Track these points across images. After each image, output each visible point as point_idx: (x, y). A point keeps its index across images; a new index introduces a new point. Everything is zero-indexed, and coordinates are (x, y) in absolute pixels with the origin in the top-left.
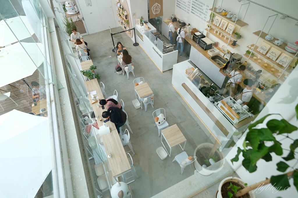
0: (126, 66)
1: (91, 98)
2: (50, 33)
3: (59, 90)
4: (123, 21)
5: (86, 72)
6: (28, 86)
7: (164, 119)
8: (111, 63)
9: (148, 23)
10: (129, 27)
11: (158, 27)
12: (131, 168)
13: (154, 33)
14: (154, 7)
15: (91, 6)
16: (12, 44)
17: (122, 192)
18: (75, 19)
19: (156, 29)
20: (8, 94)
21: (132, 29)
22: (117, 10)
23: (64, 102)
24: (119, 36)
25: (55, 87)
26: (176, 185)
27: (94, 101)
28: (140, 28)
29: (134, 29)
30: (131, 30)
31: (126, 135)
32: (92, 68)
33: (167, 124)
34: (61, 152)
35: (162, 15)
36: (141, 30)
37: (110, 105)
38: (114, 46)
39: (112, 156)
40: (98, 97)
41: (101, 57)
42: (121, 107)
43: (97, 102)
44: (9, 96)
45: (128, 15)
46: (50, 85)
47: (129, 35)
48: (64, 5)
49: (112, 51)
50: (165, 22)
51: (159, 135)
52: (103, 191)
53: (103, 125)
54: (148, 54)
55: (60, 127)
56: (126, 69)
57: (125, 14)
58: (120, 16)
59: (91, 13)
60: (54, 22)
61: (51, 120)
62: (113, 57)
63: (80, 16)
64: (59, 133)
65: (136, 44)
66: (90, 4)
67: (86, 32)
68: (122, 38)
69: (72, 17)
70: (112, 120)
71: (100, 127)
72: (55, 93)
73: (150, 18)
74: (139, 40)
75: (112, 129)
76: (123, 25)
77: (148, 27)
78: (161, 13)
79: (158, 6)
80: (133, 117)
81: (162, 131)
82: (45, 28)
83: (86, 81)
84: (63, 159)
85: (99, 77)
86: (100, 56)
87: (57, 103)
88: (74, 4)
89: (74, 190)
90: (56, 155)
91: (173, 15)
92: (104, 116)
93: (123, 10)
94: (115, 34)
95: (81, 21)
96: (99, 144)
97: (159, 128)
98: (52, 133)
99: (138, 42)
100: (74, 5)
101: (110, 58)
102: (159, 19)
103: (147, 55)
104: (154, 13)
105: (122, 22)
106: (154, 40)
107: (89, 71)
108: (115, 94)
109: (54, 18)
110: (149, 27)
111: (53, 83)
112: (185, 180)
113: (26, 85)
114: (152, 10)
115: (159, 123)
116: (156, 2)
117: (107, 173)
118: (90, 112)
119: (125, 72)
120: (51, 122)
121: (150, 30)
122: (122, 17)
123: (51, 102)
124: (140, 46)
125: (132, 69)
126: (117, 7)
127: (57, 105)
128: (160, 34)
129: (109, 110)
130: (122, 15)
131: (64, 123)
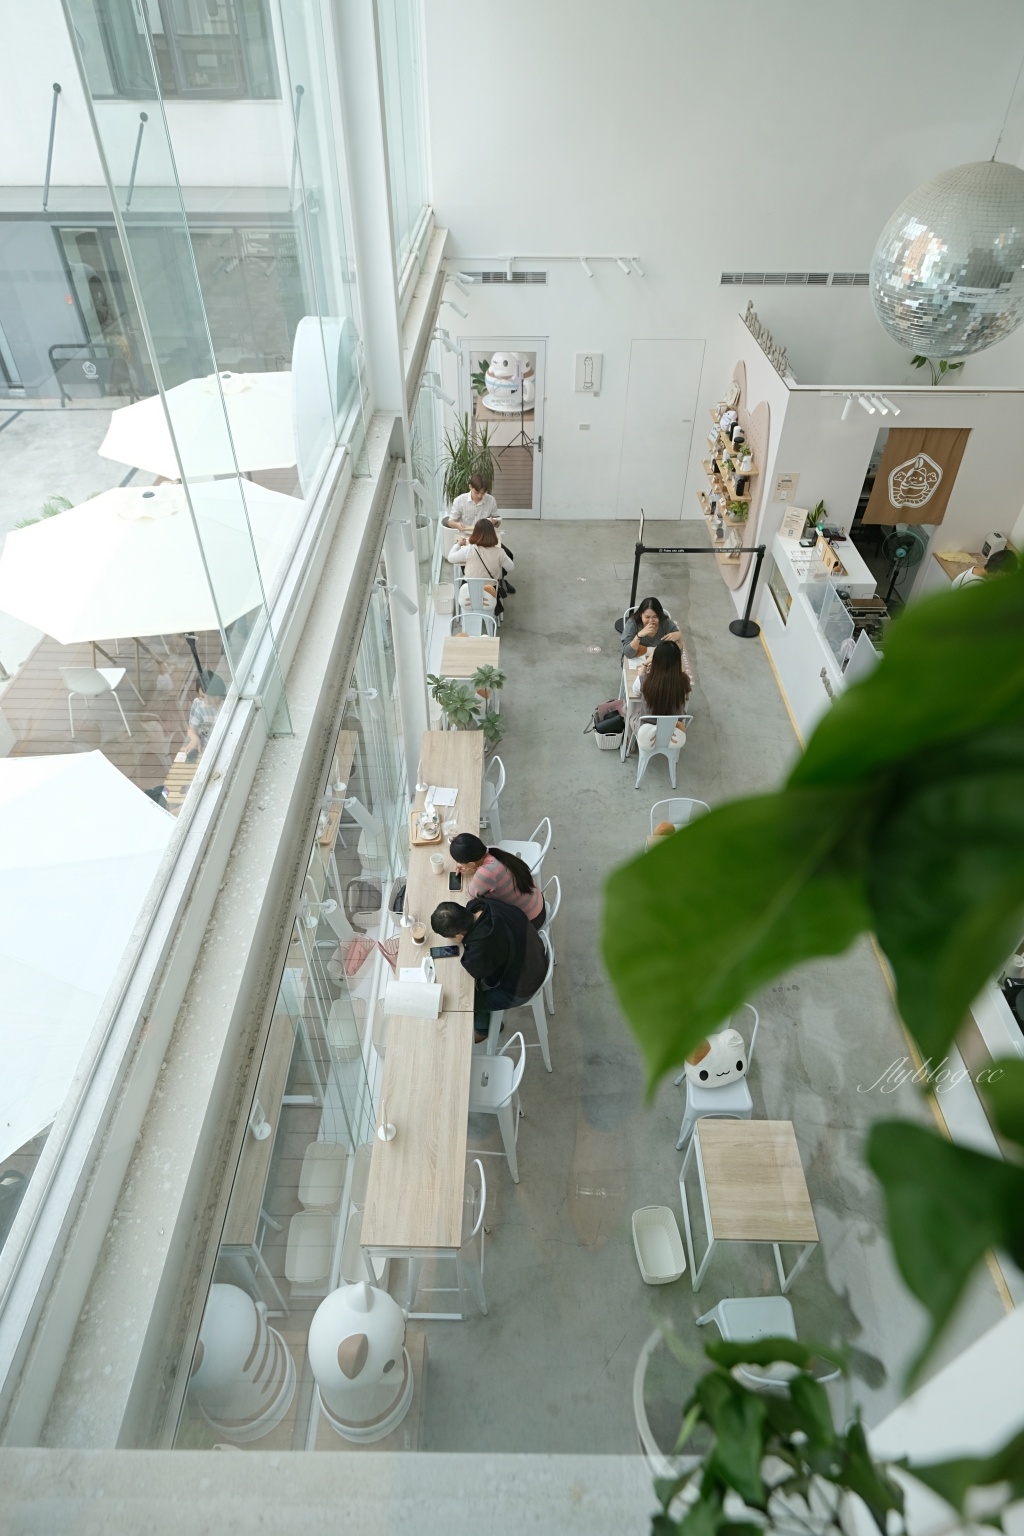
0: (645, 721)
1: (422, 816)
2: (355, 477)
3: (272, 736)
4: (721, 502)
5: (452, 688)
6: (196, 669)
7: (739, 1066)
8: (586, 680)
9: (844, 539)
10: (740, 536)
11: (896, 574)
12: (459, 1245)
13: (856, 602)
14: (906, 470)
15: (596, 394)
16: (218, 478)
17: (364, 1343)
18: (502, 435)
19: (875, 583)
20: (114, 676)
21: (752, 550)
22: (714, 440)
23: (267, 798)
24: (675, 565)
25: (257, 718)
26: (501, 1457)
27: (428, 836)
28: (790, 557)
29: (761, 552)
30: (743, 554)
31: (509, 1061)
32: (483, 677)
33: (742, 1099)
34: (144, 1019)
35: (938, 521)
36: (794, 568)
37: (488, 881)
38: (632, 605)
39: (397, 1138)
40: (451, 822)
41: (550, 637)
42: (543, 914)
43: (440, 843)
44: (113, 685)
45: (752, 480)
46: (243, 703)
47: (726, 574)
48: (485, 366)
49: (613, 625)
50: (942, 562)
51: (681, 1141)
52: (295, 1292)
53: (419, 966)
54: (785, 693)
55: (191, 905)
56: (644, 733)
57: (743, 468)
58: (717, 470)
59: (584, 427)
60: (389, 435)
61: (171, 859)
62: (607, 655)
63: (532, 429)
64: (176, 928)
65: (747, 629)
66: (596, 388)
67: (529, 506)
68: (686, 575)
69: (492, 426)
70: (467, 961)
71: (402, 971)
72: (246, 746)
73: (865, 521)
74: (766, 613)
75: (454, 1006)
76: (716, 517)
77: (836, 564)
78: (935, 511)
79: (931, 469)
80: (586, 985)
81: (701, 1125)
82: (341, 451)
83: (435, 727)
84: (135, 1052)
85: (497, 732)
86: (547, 633)
87: (230, 794)
88: (526, 370)
89: (116, 1222)
90: (118, 1022)
91: (998, 536)
92: (439, 925)
93: (737, 448)
94: (656, 550)
95: (524, 453)
96: (373, 1047)
97: (696, 1100)
98: (147, 918)
99: (758, 622)
100: (527, 375)
101: (594, 654)
102: (914, 538)
103: (781, 699)
104: (892, 499)
105: (714, 504)
106: (843, 636)
107: (465, 688)
108: (540, 839)
109: (399, 415)
110: (843, 561)
111: (258, 698)
112: (558, 1458)
113: (194, 660)
114: (891, 483)
115: (704, 1075)
116: (922, 450)
117: (349, 1208)
118: (397, 876)
119: (635, 750)
120: (166, 868)
121: (843, 581)
122: (725, 479)
123: (208, 780)
124: (759, 644)
125: (672, 744)
126: (716, 426)
127: (228, 800)
128: (885, 615)
129: (474, 905)
130: (724, 471)
131: (221, 891)
